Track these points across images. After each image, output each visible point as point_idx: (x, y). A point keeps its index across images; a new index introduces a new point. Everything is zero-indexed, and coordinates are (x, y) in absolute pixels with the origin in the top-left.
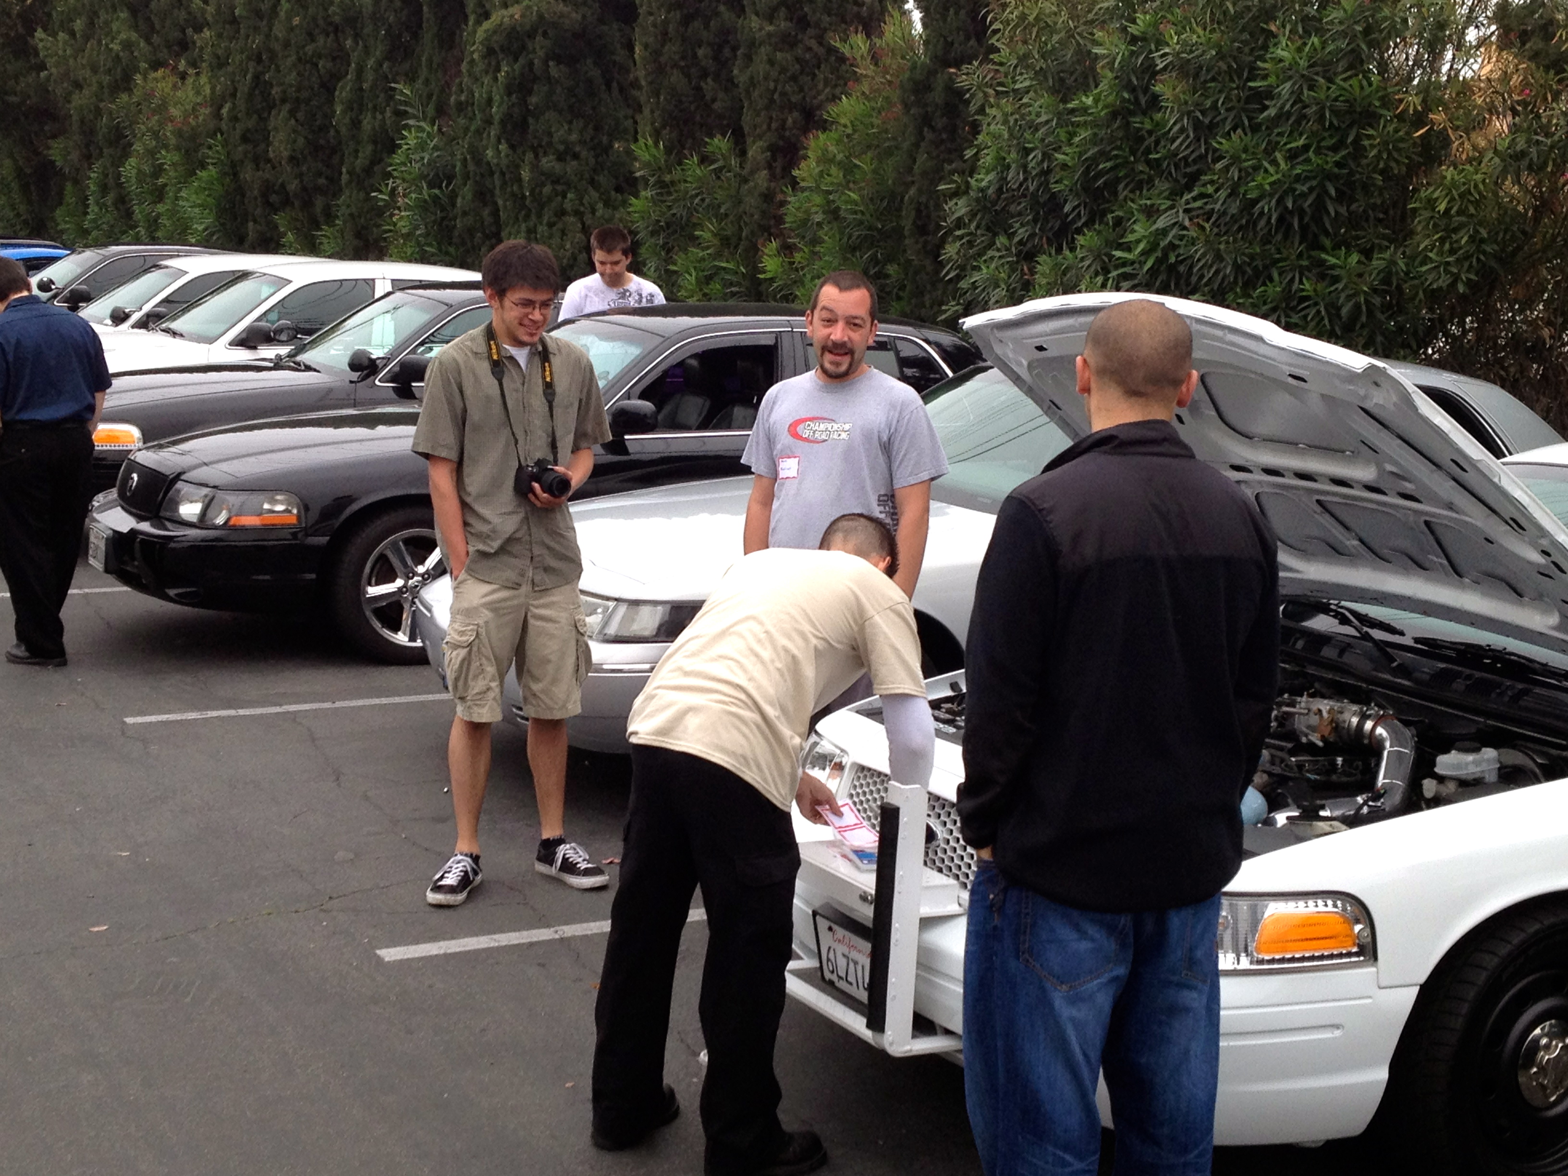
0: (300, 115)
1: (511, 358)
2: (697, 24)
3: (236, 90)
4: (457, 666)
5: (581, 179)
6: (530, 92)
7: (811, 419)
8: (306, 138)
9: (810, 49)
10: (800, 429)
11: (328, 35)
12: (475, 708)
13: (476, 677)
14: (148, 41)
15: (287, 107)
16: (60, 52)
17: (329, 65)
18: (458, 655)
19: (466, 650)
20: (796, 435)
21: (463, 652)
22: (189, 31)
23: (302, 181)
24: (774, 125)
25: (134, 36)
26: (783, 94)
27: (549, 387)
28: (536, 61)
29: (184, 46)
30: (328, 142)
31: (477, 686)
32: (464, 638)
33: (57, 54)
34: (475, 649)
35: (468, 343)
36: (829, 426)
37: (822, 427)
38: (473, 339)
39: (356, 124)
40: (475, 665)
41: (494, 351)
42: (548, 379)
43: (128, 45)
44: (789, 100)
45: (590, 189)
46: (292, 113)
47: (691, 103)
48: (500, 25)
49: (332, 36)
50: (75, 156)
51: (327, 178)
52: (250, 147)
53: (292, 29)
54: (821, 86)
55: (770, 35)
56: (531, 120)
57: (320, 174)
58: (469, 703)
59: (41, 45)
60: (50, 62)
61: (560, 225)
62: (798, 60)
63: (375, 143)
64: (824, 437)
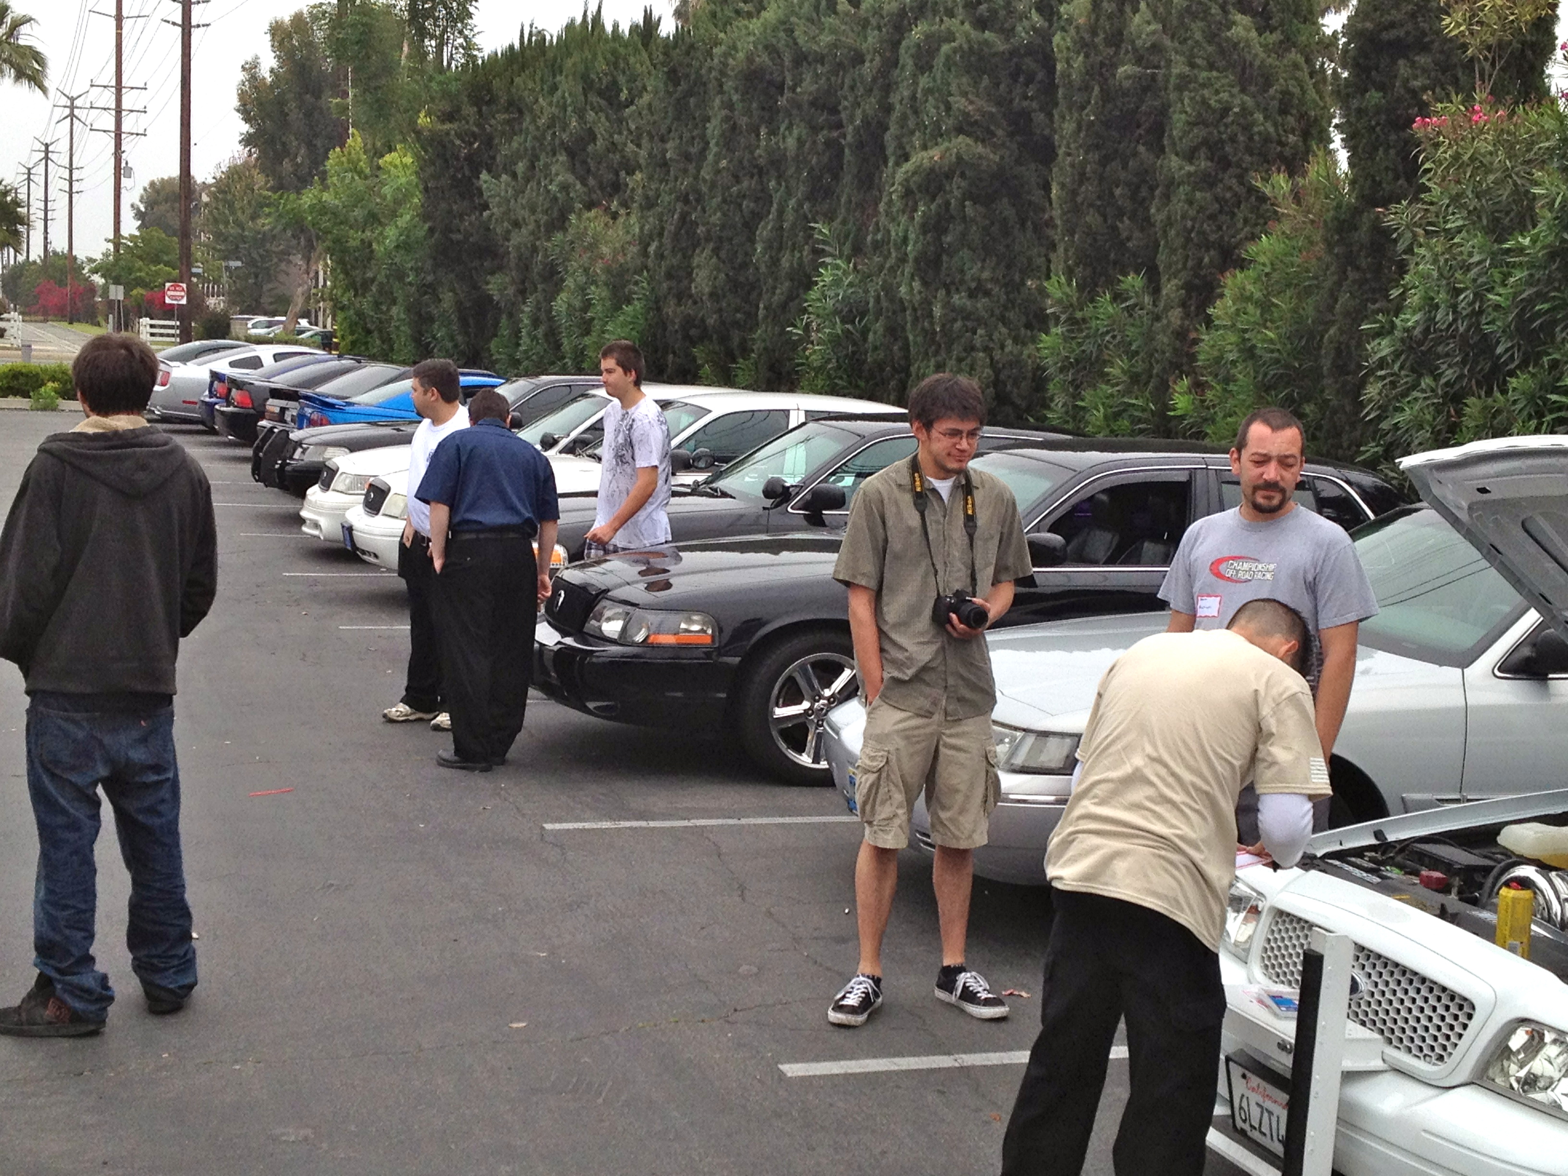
0: (723, 254)
1: (934, 491)
2: (1115, 165)
3: (663, 229)
4: (865, 791)
5: (992, 315)
6: (945, 231)
7: (1234, 558)
8: (727, 275)
9: (1230, 188)
10: (1222, 568)
11: (752, 177)
12: (880, 833)
13: (883, 803)
14: (584, 183)
15: (711, 245)
16: (503, 194)
17: (752, 205)
18: (867, 780)
19: (876, 775)
20: (1219, 575)
21: (872, 777)
22: (623, 174)
23: (721, 316)
24: (1190, 264)
25: (570, 178)
26: (1202, 233)
27: (970, 520)
28: (953, 201)
29: (617, 187)
30: (747, 279)
31: (883, 812)
32: (875, 764)
33: (499, 195)
34: (884, 775)
35: (893, 475)
36: (1254, 565)
37: (1246, 566)
38: (897, 471)
39: (775, 262)
40: (883, 790)
41: (918, 483)
42: (970, 512)
43: (565, 187)
44: (1207, 239)
45: (1000, 324)
46: (716, 251)
47: (1106, 241)
48: (919, 167)
49: (756, 178)
50: (511, 291)
51: (745, 313)
52: (673, 284)
53: (718, 172)
54: (1240, 225)
55: (1189, 174)
56: (945, 258)
57: (737, 310)
58: (875, 828)
59: (485, 186)
60: (493, 202)
61: (969, 361)
62: (1217, 199)
63: (792, 280)
64: (1247, 577)
